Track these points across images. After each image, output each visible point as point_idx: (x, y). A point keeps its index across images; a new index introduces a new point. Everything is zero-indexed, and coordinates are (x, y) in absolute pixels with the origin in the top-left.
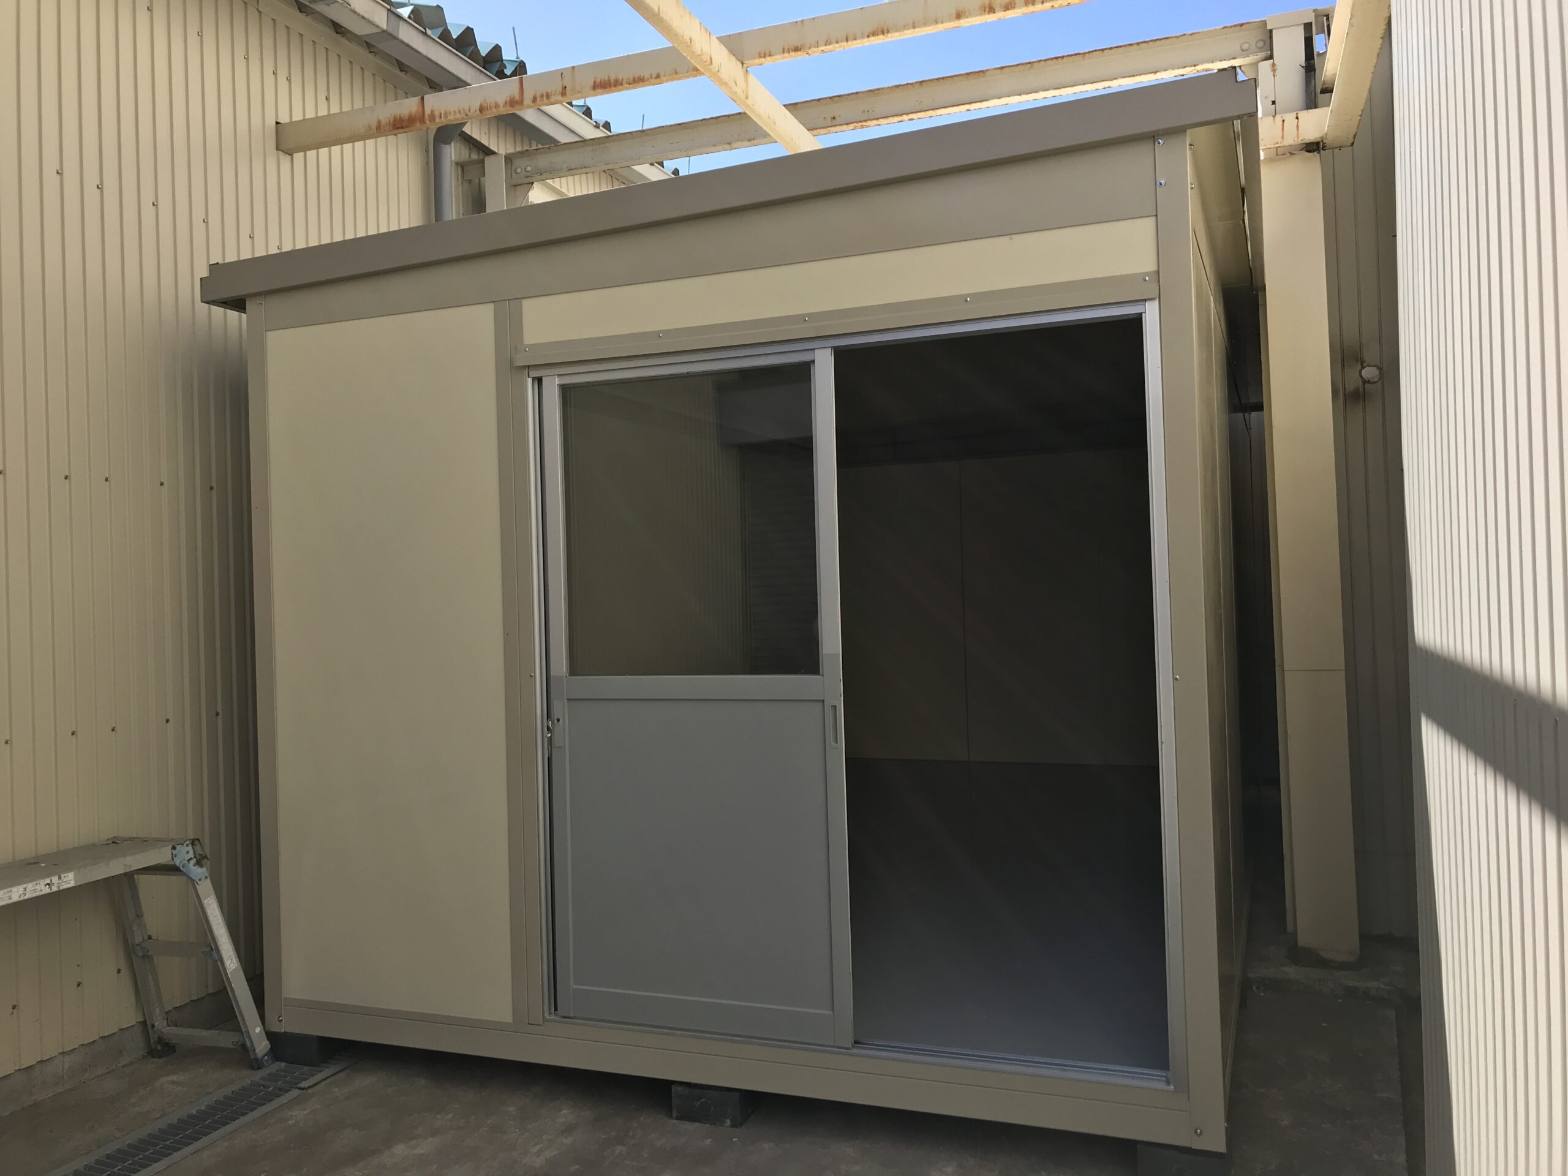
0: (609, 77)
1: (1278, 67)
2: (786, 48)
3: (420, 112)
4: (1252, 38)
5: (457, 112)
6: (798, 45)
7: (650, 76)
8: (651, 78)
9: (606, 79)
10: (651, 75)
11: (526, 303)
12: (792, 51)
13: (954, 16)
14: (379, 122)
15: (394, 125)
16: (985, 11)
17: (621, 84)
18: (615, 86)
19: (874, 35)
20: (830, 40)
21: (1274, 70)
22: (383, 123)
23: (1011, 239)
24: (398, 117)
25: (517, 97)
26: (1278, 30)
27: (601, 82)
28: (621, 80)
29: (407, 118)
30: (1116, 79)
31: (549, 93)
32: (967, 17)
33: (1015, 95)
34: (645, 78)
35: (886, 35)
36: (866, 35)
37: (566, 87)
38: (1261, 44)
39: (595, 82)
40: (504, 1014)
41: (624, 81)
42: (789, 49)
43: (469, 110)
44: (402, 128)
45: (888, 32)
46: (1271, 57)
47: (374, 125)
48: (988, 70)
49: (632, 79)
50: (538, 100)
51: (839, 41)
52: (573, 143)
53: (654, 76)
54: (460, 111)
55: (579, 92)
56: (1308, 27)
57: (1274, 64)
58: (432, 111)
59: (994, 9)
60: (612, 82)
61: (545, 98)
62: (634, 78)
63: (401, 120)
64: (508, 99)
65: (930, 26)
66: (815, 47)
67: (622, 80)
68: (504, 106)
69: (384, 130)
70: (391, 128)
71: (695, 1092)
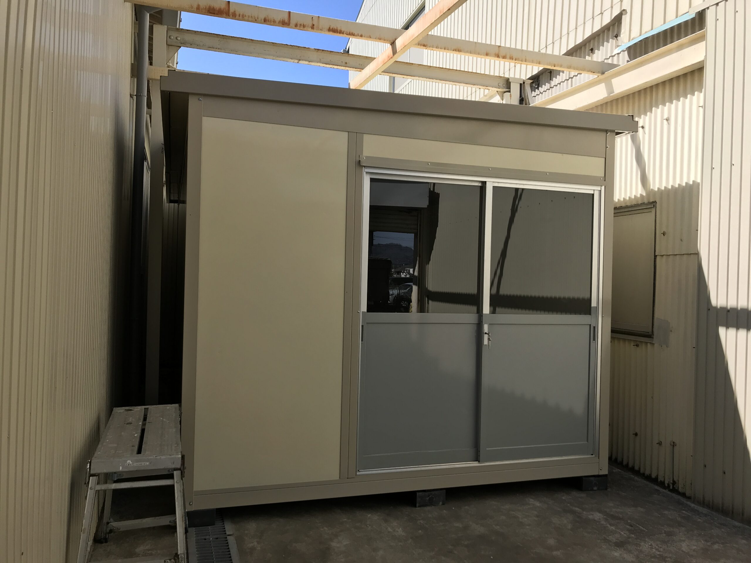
1: (512, 96)
3: (227, 9)
4: (502, 83)
6: (425, 44)
8: (358, 35)
9: (336, 28)
11: (366, 137)
15: (208, 10)
19: (455, 51)
22: (201, 7)
23: (563, 155)
24: (212, 7)
25: (286, 21)
26: (513, 83)
27: (333, 29)
28: (343, 31)
29: (217, 9)
31: (305, 24)
37: (314, 25)
38: (504, 85)
39: (329, 28)
40: (335, 476)
41: (345, 33)
43: (258, 18)
44: (214, 14)
47: (195, 6)
50: (298, 26)
51: (442, 48)
54: (252, 17)
55: (321, 30)
57: (510, 94)
58: (235, 11)
60: (339, 31)
61: (302, 26)
62: (349, 32)
63: (214, 9)
64: (281, 20)
66: (432, 47)
68: (278, 23)
69: (202, 11)
71: (427, 493)
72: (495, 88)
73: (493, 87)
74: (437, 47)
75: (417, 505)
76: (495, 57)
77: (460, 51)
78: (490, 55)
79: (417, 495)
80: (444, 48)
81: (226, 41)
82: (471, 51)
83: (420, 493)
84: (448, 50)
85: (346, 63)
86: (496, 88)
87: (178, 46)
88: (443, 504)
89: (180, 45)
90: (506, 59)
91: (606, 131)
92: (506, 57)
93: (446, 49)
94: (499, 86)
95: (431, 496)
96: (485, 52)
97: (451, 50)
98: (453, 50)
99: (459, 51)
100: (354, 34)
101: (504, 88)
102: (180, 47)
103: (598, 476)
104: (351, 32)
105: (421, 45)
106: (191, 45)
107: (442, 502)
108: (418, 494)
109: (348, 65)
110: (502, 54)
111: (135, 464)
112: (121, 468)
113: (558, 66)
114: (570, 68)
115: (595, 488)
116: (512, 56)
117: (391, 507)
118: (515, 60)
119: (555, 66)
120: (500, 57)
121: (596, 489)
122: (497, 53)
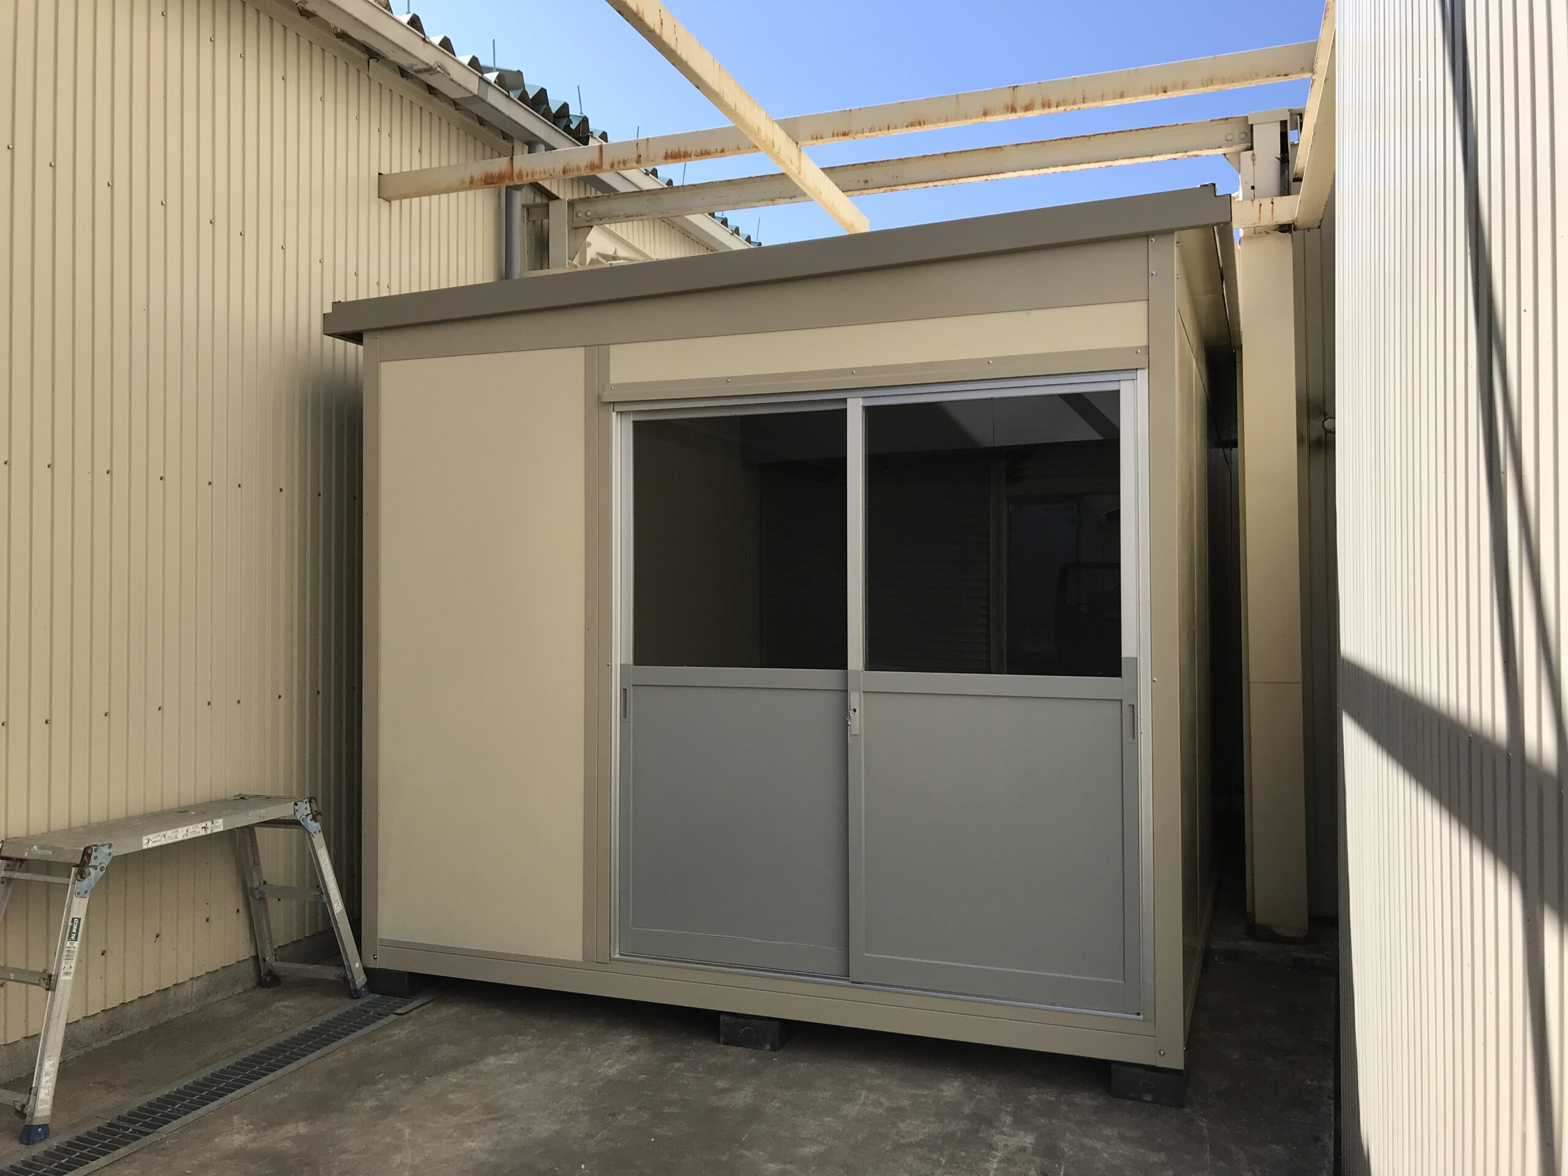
0: (679, 149)
1: (1257, 157)
2: (836, 133)
3: (510, 171)
4: (1236, 132)
5: (543, 172)
6: (846, 131)
7: (715, 151)
8: (717, 151)
9: (677, 150)
10: (717, 150)
11: (612, 347)
12: (841, 135)
13: (982, 113)
14: (472, 178)
15: (485, 181)
16: (1008, 111)
17: (690, 156)
18: (684, 157)
19: (912, 126)
20: (874, 128)
21: (1254, 160)
22: (476, 179)
23: (1028, 314)
24: (490, 174)
25: (597, 162)
26: (1258, 126)
27: (672, 153)
28: (689, 152)
29: (497, 175)
30: (1117, 159)
31: (626, 159)
32: (992, 115)
33: (1029, 169)
34: (712, 151)
35: (922, 126)
36: (906, 125)
37: (640, 156)
38: (1243, 136)
39: (666, 153)
40: (575, 953)
41: (693, 153)
42: (838, 134)
43: (554, 171)
44: (493, 183)
45: (924, 123)
46: (1251, 148)
47: (468, 180)
48: (1005, 146)
49: (699, 152)
50: (616, 166)
51: (882, 128)
52: (631, 192)
53: (719, 150)
54: (545, 172)
55: (652, 161)
56: (1284, 124)
57: (1253, 154)
58: (520, 171)
59: (1015, 109)
60: (682, 153)
61: (621, 164)
62: (701, 151)
63: (492, 177)
64: (589, 163)
65: (960, 120)
66: (860, 133)
67: (691, 152)
68: (585, 170)
69: (477, 185)
70: (483, 184)
71: (741, 1021)
74: (871, 129)
75: (722, 1040)
76: (1004, 114)
77: (922, 123)
78: (993, 111)
80: (887, 128)
82: (947, 118)
83: (726, 1018)
84: (895, 128)
88: (773, 1049)
89: (590, 224)
90: (1033, 109)
91: (1148, 236)
92: (1033, 106)
93: (890, 128)
94: (1224, 140)
95: (748, 1028)
101: (1235, 143)
102: (592, 227)
107: (771, 1045)
108: (722, 1018)
109: (870, 184)
110: (1022, 99)
113: (1175, 87)
114: (1212, 82)
115: (1148, 1098)
116: (1049, 100)
118: (1057, 106)
119: (1165, 92)
120: (1018, 109)
121: (1150, 1100)
122: (1010, 104)
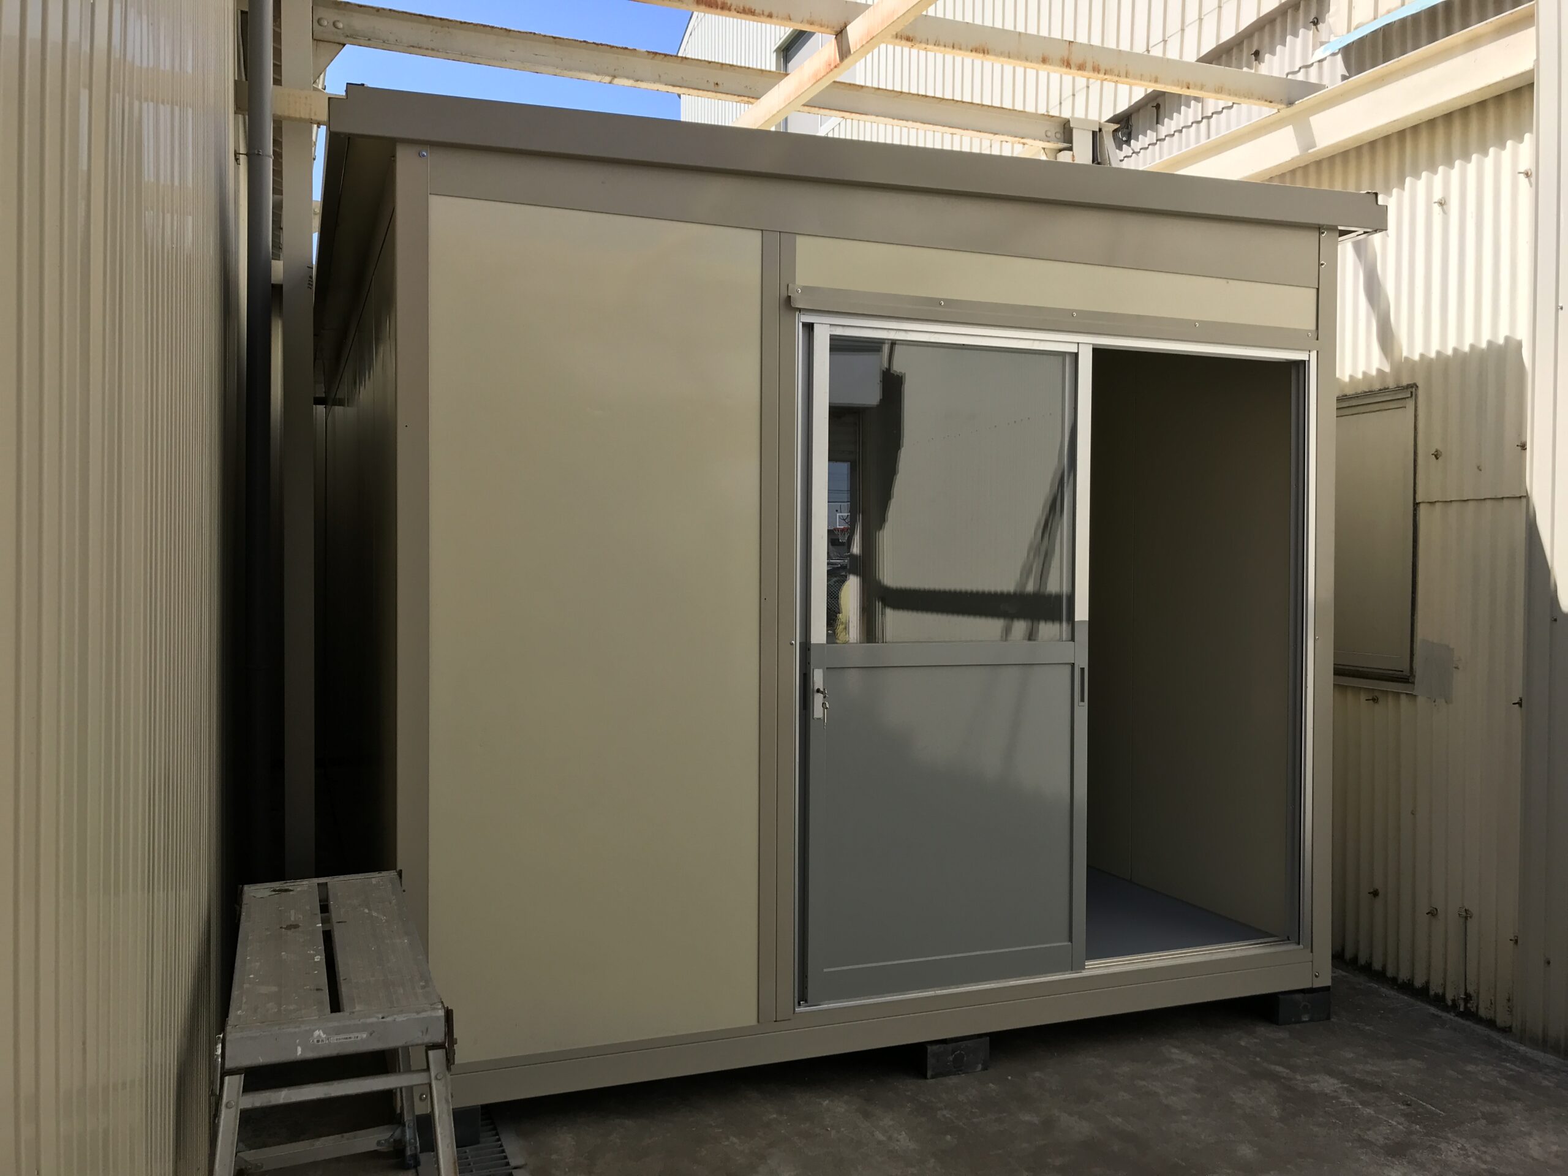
4: (1054, 130)
7: (761, 13)
10: (763, 11)
11: (800, 241)
12: (904, 39)
13: (1041, 59)
26: (1076, 130)
28: (729, 5)
32: (1050, 64)
35: (986, 55)
36: (970, 48)
38: (1058, 135)
40: (750, 1015)
41: (733, 8)
46: (1070, 149)
51: (947, 45)
53: (766, 13)
56: (1094, 133)
60: (719, 3)
62: (744, 8)
71: (950, 1047)
72: (1040, 140)
73: (1035, 140)
74: (936, 42)
75: (929, 1074)
76: (1061, 66)
77: (986, 52)
78: (1050, 61)
79: (929, 1051)
80: (952, 45)
81: (449, 32)
82: (1009, 53)
83: (935, 1047)
84: (960, 49)
85: (717, 84)
86: (1043, 141)
87: (339, 43)
88: (985, 1069)
89: (342, 40)
90: (1085, 70)
91: (1319, 228)
92: (1086, 67)
93: (955, 46)
94: (1046, 136)
95: (959, 1052)
96: (1041, 56)
97: (967, 50)
98: (972, 51)
99: (984, 53)
100: (755, 10)
101: (1058, 140)
102: (344, 45)
103: (1312, 990)
104: (747, 7)
105: (901, 38)
106: (369, 40)
107: (982, 1065)
108: (930, 1048)
109: (720, 88)
110: (1076, 59)
111: (334, 1039)
112: (299, 1049)
113: (1195, 87)
114: (1222, 91)
115: (1305, 1018)
116: (1099, 65)
117: (872, 1080)
118: (1105, 74)
119: (1188, 88)
120: (1072, 66)
121: (1307, 1019)
122: (1066, 58)
